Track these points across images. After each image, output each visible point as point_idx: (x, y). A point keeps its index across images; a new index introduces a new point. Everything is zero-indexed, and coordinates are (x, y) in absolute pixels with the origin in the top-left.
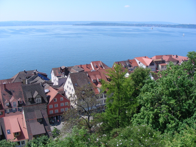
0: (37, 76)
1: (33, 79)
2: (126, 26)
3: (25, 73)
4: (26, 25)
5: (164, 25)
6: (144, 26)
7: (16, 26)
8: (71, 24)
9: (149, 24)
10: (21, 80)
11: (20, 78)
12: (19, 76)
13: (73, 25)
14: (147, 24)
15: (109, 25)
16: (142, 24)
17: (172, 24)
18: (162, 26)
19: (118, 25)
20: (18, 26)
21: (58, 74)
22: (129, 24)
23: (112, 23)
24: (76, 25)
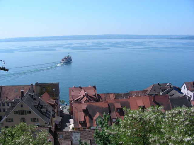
0: (172, 90)
1: (168, 92)
3: (159, 86)
4: (122, 38)
7: (111, 39)
8: (165, 38)
10: (155, 93)
11: (154, 90)
12: (154, 88)
13: (168, 39)
20: (113, 39)
21: (190, 88)
24: (171, 39)
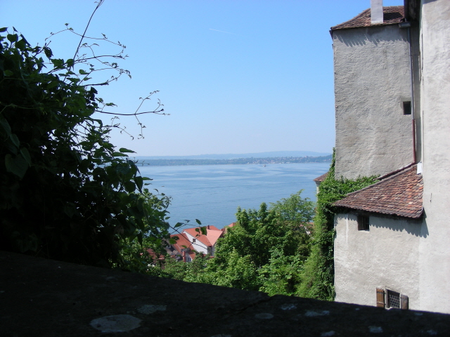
2: (212, 164)
5: (296, 158)
6: (251, 162)
9: (263, 159)
14: (258, 159)
15: (173, 165)
16: (248, 159)
17: (314, 156)
18: (292, 162)
19: (193, 164)
22: (218, 160)
23: (180, 160)
